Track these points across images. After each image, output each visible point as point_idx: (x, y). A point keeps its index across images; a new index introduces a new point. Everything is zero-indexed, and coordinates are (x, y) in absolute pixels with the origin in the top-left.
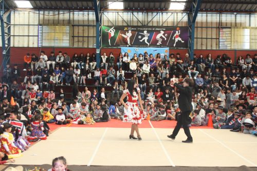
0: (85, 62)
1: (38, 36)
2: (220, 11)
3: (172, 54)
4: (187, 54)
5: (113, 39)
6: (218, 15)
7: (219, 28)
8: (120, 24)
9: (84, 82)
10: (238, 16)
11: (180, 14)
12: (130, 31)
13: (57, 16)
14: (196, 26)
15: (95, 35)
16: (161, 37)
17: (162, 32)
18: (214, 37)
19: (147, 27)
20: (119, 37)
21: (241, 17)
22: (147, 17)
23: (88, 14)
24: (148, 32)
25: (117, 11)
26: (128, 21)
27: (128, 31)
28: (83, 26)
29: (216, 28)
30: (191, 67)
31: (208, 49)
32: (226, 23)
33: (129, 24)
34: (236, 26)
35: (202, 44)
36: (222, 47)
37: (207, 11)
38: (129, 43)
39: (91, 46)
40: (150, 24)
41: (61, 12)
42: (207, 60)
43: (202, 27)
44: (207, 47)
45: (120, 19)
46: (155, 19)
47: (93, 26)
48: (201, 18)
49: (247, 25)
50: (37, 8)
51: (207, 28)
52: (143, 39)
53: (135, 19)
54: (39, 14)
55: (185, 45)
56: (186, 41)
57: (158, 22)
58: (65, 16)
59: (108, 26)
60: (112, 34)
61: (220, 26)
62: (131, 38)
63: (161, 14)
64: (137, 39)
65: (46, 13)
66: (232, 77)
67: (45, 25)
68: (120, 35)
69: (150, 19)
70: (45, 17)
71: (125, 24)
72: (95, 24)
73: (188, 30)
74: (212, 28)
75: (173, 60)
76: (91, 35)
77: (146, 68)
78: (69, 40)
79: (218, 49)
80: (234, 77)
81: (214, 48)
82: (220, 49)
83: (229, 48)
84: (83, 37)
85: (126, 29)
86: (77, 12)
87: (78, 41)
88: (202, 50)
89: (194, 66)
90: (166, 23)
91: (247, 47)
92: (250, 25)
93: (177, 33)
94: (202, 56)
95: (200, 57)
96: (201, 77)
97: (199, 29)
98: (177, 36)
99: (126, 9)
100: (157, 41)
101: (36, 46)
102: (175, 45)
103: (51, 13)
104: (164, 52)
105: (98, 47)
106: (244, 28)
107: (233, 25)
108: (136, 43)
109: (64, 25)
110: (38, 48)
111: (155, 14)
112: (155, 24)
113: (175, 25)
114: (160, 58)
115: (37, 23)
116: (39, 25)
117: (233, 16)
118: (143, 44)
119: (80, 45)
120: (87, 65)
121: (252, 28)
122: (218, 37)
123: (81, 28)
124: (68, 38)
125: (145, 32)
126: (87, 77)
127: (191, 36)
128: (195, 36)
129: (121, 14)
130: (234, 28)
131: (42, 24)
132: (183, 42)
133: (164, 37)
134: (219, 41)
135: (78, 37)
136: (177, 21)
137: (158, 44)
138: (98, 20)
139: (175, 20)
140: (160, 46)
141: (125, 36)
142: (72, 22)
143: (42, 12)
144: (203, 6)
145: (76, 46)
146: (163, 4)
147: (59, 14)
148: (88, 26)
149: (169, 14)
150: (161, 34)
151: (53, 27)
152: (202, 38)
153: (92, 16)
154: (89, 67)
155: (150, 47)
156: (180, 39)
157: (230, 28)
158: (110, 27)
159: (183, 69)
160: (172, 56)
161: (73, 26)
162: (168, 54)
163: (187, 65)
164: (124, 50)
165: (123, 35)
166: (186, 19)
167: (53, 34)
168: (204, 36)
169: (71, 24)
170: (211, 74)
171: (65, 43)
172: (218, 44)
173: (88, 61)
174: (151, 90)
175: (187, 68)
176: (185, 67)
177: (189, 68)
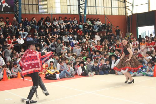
4: (15, 18)
18: (34, 3)
30: (20, 29)
31: (30, 13)
35: (25, 9)
36: (41, 12)
42: (31, 22)
66: (54, 35)
75: (3, 23)
79: (38, 13)
80: (56, 35)
81: (35, 13)
82: (40, 13)
83: (46, 13)
88: (25, 14)
89: (22, 28)
91: (58, 11)
94: (27, 19)
96: (31, 37)
98: (4, 2)
102: (2, 10)
122: (37, 4)
132: (9, 7)
134: (39, 7)
156: (7, 5)
159: (14, 31)
163: (16, 27)
168: (26, 3)
170: (38, 33)
172: (38, 9)
175: (17, 30)
176: (15, 29)
177: (18, 29)
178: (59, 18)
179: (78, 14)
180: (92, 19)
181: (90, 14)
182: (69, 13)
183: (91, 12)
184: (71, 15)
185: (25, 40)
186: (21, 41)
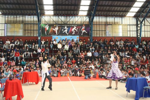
0: (32, 44)
1: (4, 30)
2: (106, 16)
3: (81, 39)
4: (89, 39)
5: (48, 31)
6: (105, 18)
7: (106, 25)
8: (52, 23)
9: (32, 56)
10: (116, 19)
11: (84, 18)
12: (57, 27)
13: (16, 19)
14: (93, 24)
15: (37, 29)
16: (75, 30)
17: (75, 27)
18: (103, 29)
19: (67, 24)
20: (51, 30)
21: (117, 19)
22: (67, 19)
23: (34, 17)
24: (67, 27)
25: (50, 16)
26: (56, 21)
27: (56, 27)
28: (31, 24)
29: (104, 25)
32: (110, 22)
33: (57, 23)
34: (115, 24)
35: (97, 34)
36: (107, 35)
37: (99, 16)
38: (57, 33)
39: (35, 36)
40: (68, 23)
41: (18, 16)
43: (97, 25)
44: (99, 35)
45: (52, 20)
46: (71, 20)
47: (37, 24)
48: (96, 19)
49: (121, 23)
50: (3, 14)
51: (99, 25)
52: (65, 31)
53: (60, 20)
54: (5, 17)
55: (88, 34)
56: (88, 32)
57: (73, 22)
58: (20, 18)
59: (45, 24)
60: (47, 29)
61: (106, 24)
62: (58, 31)
63: (74, 17)
64: (61, 31)
65: (9, 16)
67: (8, 24)
68: (52, 29)
69: (68, 20)
70: (9, 19)
71: (54, 23)
72: (37, 23)
73: (89, 26)
74: (102, 25)
76: (35, 29)
77: (67, 47)
78: (23, 32)
79: (105, 36)
81: (103, 36)
83: (111, 36)
84: (31, 30)
85: (55, 26)
86: (27, 16)
87: (28, 33)
88: (97, 37)
89: (92, 46)
90: (77, 22)
91: (121, 35)
92: (122, 23)
93: (83, 28)
94: (96, 40)
95: (96, 41)
96: (97, 52)
97: (95, 26)
98: (83, 30)
99: (55, 15)
100: (72, 32)
101: (3, 35)
102: (82, 34)
103: (12, 17)
104: (76, 38)
105: (39, 36)
106: (119, 25)
107: (113, 23)
108: (61, 33)
109: (19, 23)
110: (5, 37)
111: (71, 17)
112: (71, 23)
113: (82, 23)
114: (74, 41)
115: (4, 22)
116: (5, 23)
117: (113, 19)
118: (65, 34)
119: (29, 35)
120: (33, 46)
121: (123, 25)
122: (105, 30)
123: (29, 25)
124: (22, 31)
125: (66, 27)
126: (33, 53)
127: (91, 30)
128: (93, 29)
129: (52, 17)
130: (114, 25)
131: (7, 23)
132: (86, 32)
133: (76, 30)
135: (28, 30)
136: (83, 21)
137: (73, 34)
138: (39, 21)
139: (82, 21)
140: (74, 35)
141: (54, 30)
142: (24, 22)
143: (7, 16)
144: (97, 13)
145: (26, 35)
146: (75, 12)
147: (17, 17)
148: (34, 24)
149: (79, 17)
150: (75, 28)
151: (13, 25)
152: (97, 30)
153: (35, 18)
154: (35, 47)
155: (68, 35)
156: (85, 31)
157: (112, 25)
158: (46, 25)
160: (81, 40)
161: (25, 24)
162: (78, 39)
163: (89, 45)
164: (54, 37)
165: (53, 29)
166: (88, 20)
167: (13, 29)
169: (24, 23)
171: (20, 33)
172: (105, 33)
173: (34, 44)
174: (69, 59)
177: (90, 47)
178: (121, 39)
179: (136, 36)
180: (147, 41)
181: (146, 36)
182: (129, 36)
183: (147, 36)
184: (130, 37)
185: (93, 54)
186: (90, 54)
